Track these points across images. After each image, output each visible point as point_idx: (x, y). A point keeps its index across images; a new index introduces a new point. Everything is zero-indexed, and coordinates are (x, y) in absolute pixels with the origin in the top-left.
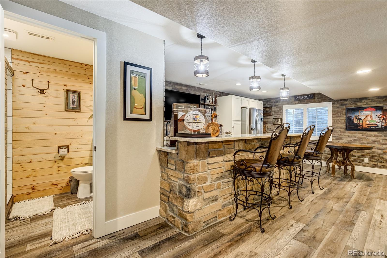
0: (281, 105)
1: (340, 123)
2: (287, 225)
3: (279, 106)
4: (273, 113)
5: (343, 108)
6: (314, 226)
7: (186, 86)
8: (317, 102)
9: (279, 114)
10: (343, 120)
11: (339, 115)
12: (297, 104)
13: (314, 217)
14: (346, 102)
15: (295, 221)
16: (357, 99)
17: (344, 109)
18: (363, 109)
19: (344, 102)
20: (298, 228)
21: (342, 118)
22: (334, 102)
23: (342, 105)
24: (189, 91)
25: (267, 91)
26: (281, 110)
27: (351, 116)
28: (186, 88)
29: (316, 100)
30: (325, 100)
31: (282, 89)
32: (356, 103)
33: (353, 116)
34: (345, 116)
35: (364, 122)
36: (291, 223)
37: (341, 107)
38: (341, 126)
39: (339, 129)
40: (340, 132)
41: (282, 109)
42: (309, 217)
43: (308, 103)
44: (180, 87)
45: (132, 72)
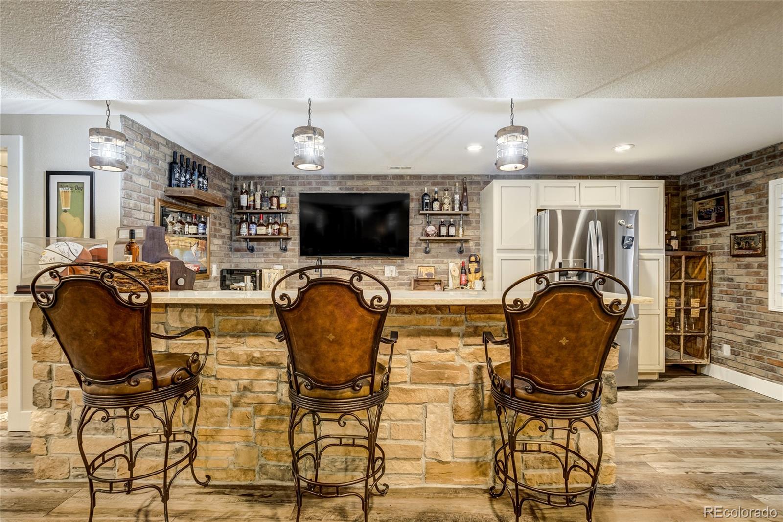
0: (763, 181)
3: (754, 185)
4: (733, 214)
7: (376, 177)
9: (755, 215)
26: (764, 200)
41: (767, 193)
45: (60, 185)
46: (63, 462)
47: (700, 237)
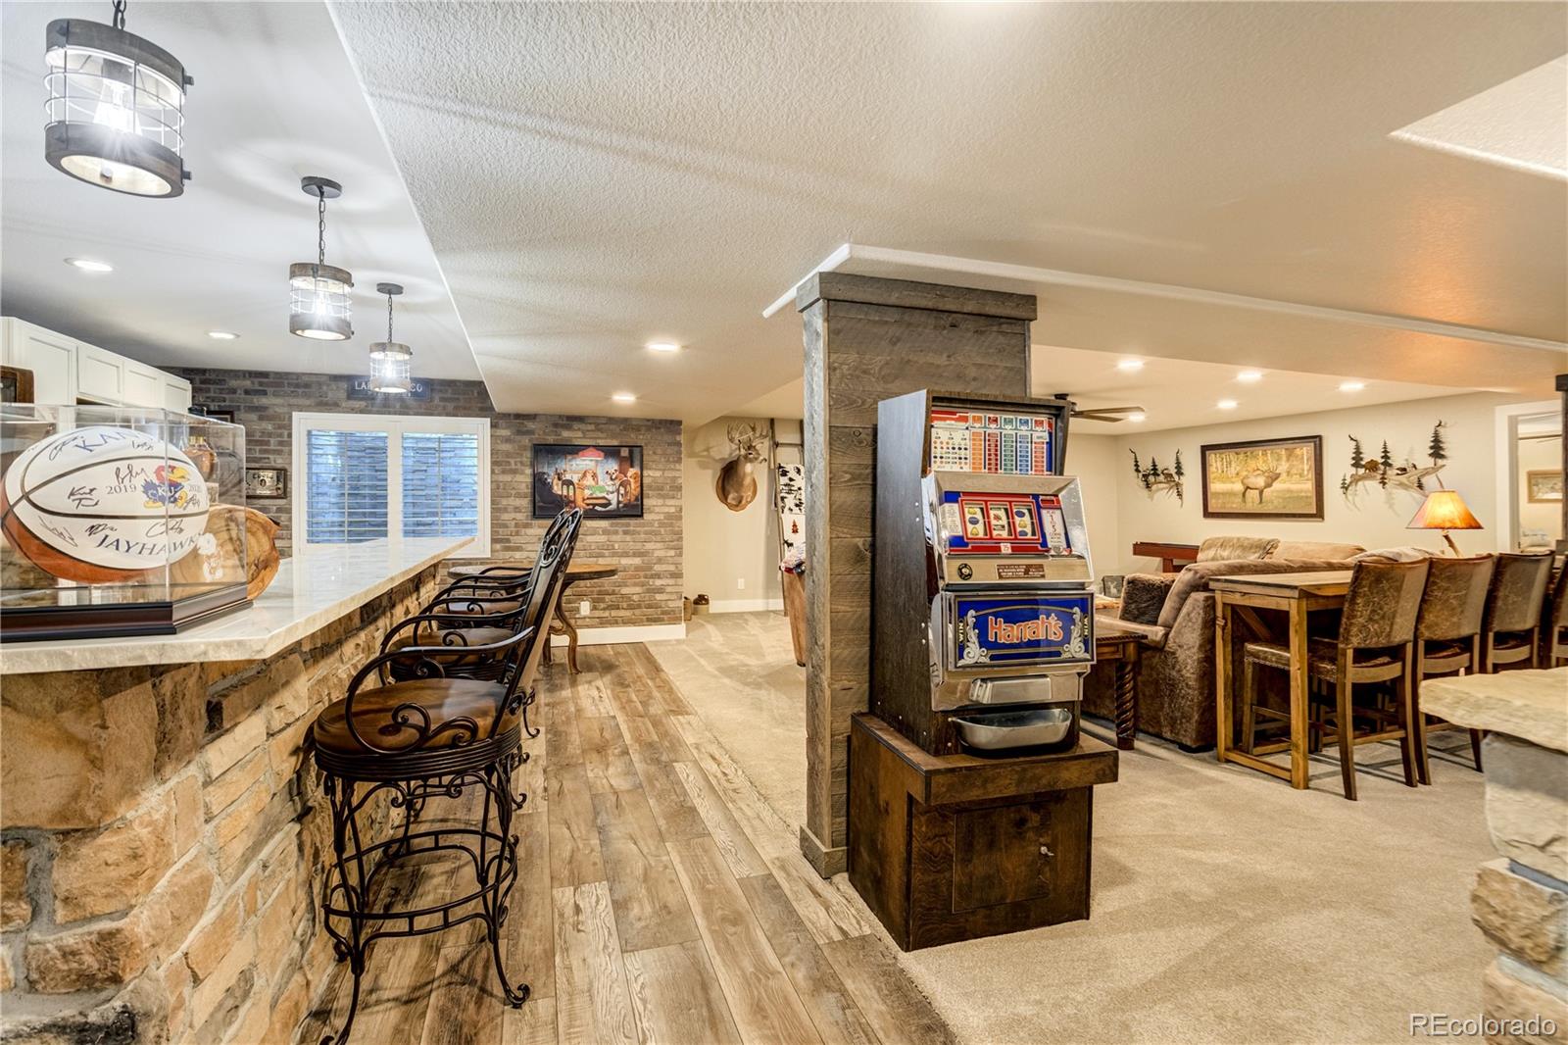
0: (286, 410)
1: (513, 492)
2: (562, 915)
3: (271, 412)
5: (523, 443)
6: (628, 871)
8: (439, 415)
9: (272, 447)
10: (524, 485)
11: (513, 467)
12: (361, 411)
13: (603, 843)
14: (531, 425)
15: (572, 888)
16: (560, 416)
17: (524, 448)
18: (574, 450)
19: (525, 422)
20: (601, 907)
21: (519, 478)
22: (498, 419)
23: (519, 432)
25: (238, 336)
26: (286, 433)
27: (545, 470)
29: (437, 406)
30: (469, 409)
31: (382, 347)
32: (558, 430)
33: (549, 471)
34: (529, 471)
35: (578, 491)
36: (564, 901)
37: (518, 438)
38: (518, 502)
39: (513, 515)
40: (517, 525)
41: (290, 425)
42: (592, 850)
43: (408, 414)
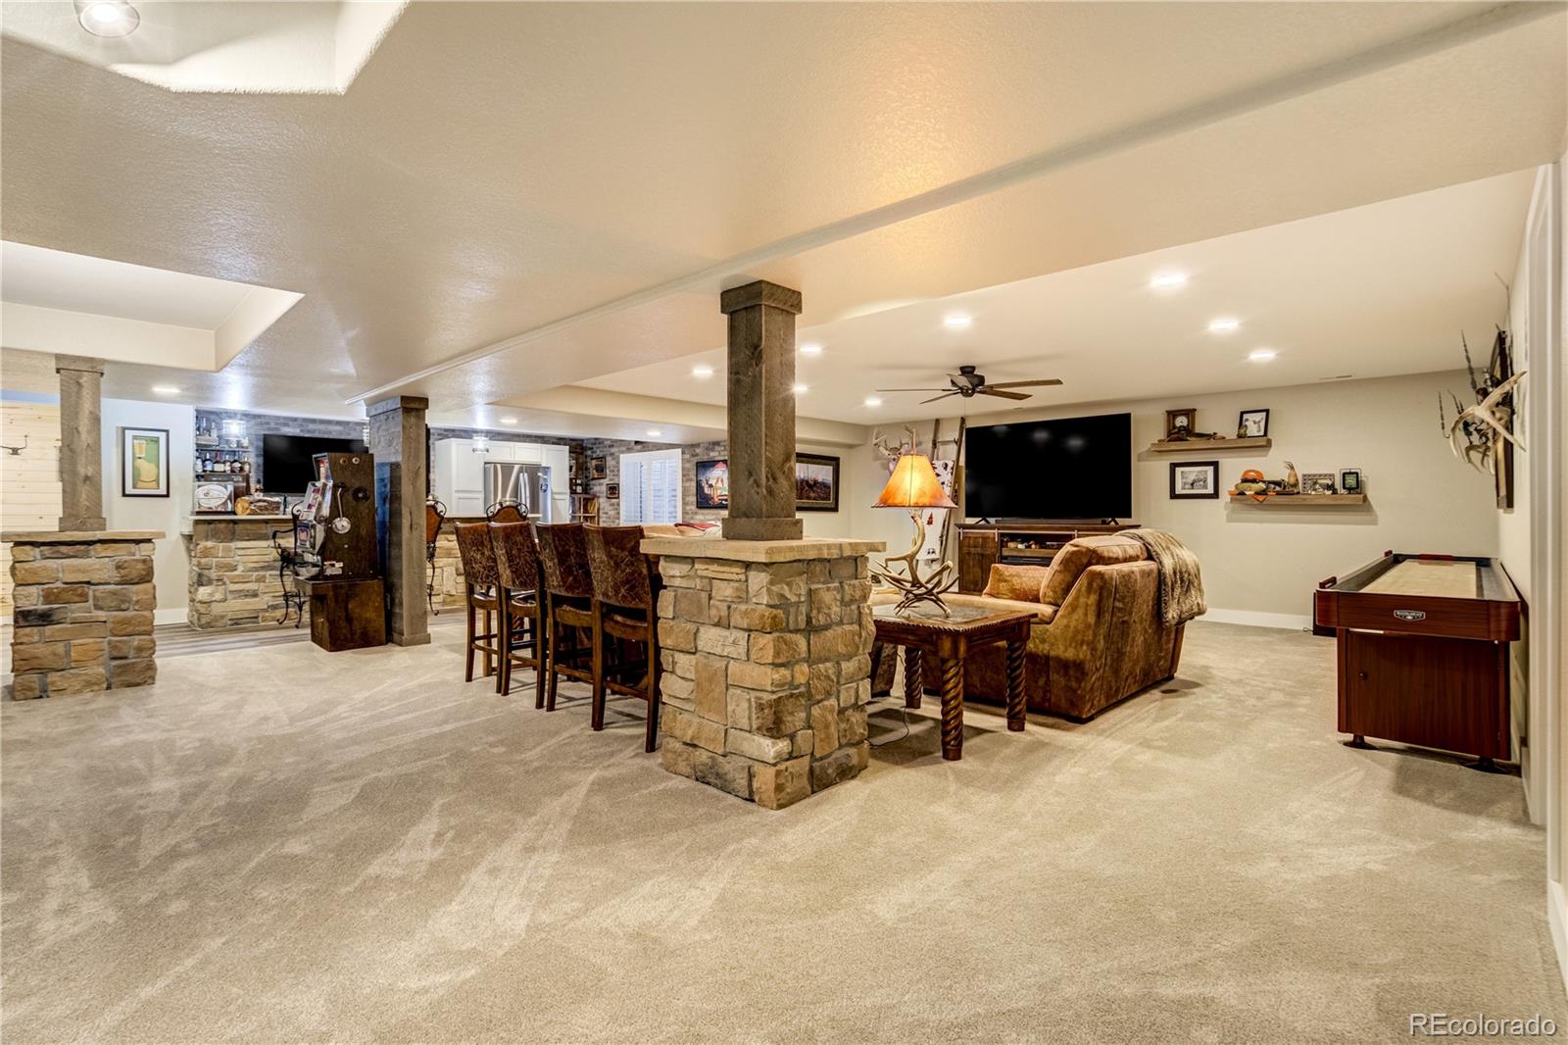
1: (691, 493)
3: (615, 455)
4: (607, 471)
5: (693, 462)
9: (615, 473)
10: (694, 488)
11: (690, 477)
14: (697, 450)
16: (710, 443)
17: (694, 465)
18: (714, 465)
21: (692, 484)
22: (684, 448)
23: (692, 456)
24: (349, 434)
27: (701, 479)
28: (339, 428)
32: (709, 452)
33: (703, 479)
34: (696, 479)
35: (715, 491)
37: (692, 459)
38: (693, 499)
39: (691, 507)
40: (692, 513)
41: (620, 464)
43: (654, 450)
44: (322, 427)
45: (135, 437)
46: (222, 617)
47: (594, 485)
